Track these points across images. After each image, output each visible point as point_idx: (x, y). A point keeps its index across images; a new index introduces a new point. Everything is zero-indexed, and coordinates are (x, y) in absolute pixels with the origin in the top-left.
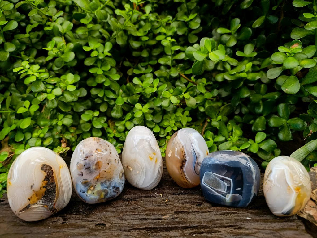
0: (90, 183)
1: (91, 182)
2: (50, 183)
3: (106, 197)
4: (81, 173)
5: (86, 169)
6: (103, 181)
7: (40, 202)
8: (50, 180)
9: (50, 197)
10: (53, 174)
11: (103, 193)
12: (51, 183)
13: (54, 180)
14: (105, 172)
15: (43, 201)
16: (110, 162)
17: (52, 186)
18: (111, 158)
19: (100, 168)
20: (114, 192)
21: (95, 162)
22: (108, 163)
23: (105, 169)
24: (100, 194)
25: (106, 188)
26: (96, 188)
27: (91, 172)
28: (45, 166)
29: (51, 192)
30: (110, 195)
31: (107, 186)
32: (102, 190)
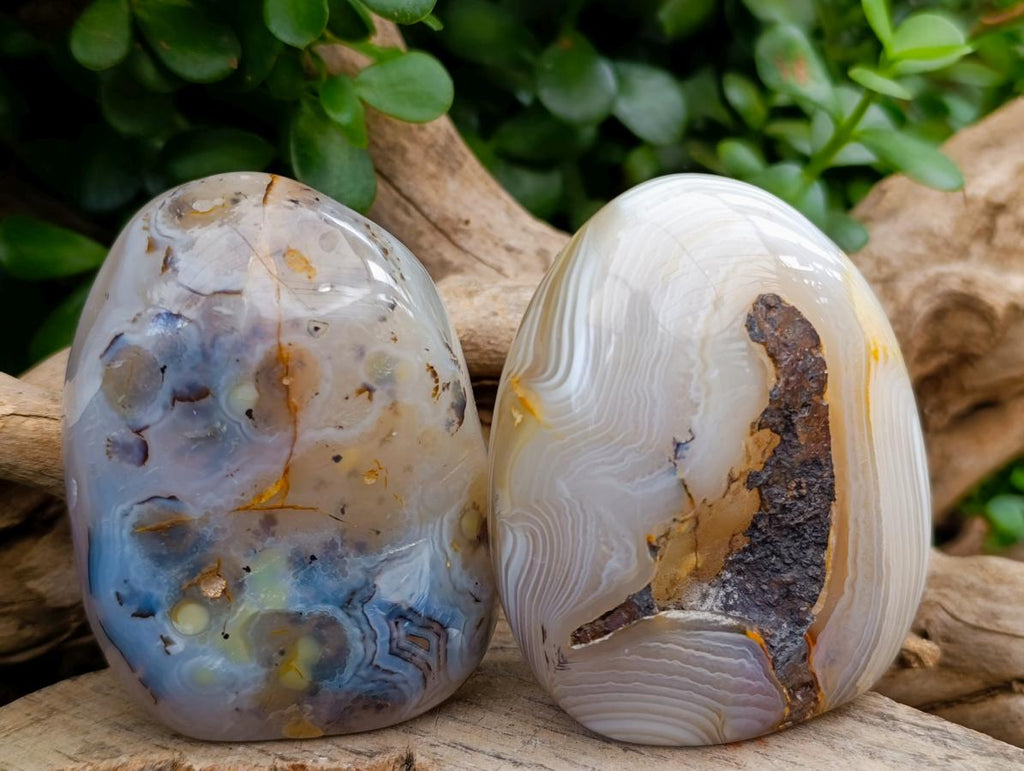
0: (200, 542)
1: (208, 532)
2: (798, 456)
3: (327, 686)
4: (132, 438)
5: (177, 397)
6: (312, 540)
7: (709, 602)
8: (799, 429)
9: (787, 577)
10: (821, 392)
11: (307, 651)
12: (804, 463)
13: (828, 438)
14: (337, 459)
15: (728, 596)
16: (380, 382)
17: (810, 486)
18: (391, 349)
19: (292, 412)
20: (396, 652)
21: (259, 353)
22: (367, 390)
23: (331, 433)
24: (282, 653)
25: (329, 609)
26: (247, 595)
27: (213, 438)
28: (773, 314)
29: (796, 531)
30: (363, 673)
31: (343, 595)
32: (296, 619)
